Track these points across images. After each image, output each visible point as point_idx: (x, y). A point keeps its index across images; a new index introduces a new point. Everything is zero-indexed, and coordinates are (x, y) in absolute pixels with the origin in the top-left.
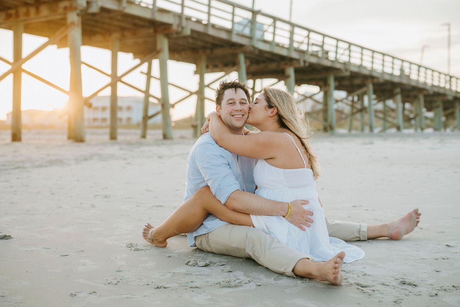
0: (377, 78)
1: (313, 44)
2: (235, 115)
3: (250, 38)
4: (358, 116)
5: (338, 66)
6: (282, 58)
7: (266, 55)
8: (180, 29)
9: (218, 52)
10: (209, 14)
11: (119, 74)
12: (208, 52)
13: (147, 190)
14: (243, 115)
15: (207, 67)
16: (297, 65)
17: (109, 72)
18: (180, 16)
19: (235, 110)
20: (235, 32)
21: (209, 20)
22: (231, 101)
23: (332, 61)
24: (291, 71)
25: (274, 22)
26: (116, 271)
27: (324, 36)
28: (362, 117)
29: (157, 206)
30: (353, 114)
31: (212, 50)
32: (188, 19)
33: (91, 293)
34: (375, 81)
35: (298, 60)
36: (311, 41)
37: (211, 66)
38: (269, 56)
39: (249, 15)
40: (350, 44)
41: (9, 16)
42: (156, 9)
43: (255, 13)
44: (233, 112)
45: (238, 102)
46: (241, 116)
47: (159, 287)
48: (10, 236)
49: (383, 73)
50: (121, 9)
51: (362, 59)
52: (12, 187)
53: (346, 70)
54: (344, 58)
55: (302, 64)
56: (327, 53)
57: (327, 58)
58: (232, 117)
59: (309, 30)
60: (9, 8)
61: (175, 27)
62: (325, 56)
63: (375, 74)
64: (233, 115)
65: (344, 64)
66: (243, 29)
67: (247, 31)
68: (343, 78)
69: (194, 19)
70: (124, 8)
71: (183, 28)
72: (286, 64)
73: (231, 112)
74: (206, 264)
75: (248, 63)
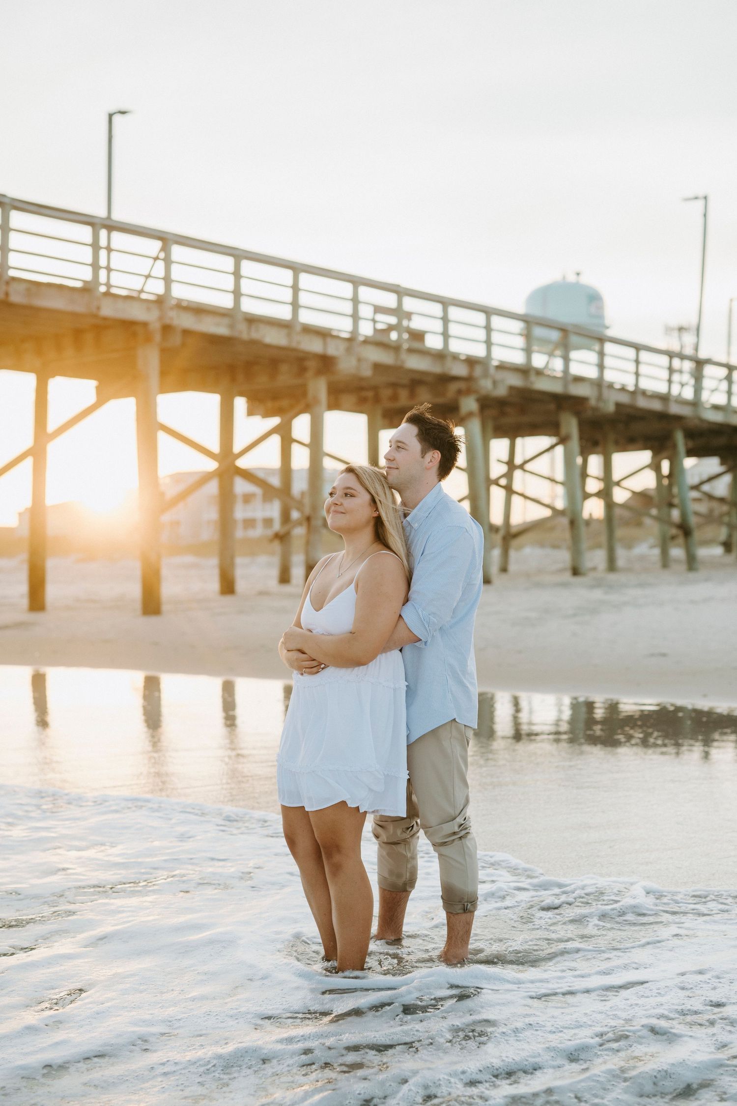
3: (695, 405)
10: (637, 374)
20: (672, 398)
32: (611, 386)
71: (604, 402)
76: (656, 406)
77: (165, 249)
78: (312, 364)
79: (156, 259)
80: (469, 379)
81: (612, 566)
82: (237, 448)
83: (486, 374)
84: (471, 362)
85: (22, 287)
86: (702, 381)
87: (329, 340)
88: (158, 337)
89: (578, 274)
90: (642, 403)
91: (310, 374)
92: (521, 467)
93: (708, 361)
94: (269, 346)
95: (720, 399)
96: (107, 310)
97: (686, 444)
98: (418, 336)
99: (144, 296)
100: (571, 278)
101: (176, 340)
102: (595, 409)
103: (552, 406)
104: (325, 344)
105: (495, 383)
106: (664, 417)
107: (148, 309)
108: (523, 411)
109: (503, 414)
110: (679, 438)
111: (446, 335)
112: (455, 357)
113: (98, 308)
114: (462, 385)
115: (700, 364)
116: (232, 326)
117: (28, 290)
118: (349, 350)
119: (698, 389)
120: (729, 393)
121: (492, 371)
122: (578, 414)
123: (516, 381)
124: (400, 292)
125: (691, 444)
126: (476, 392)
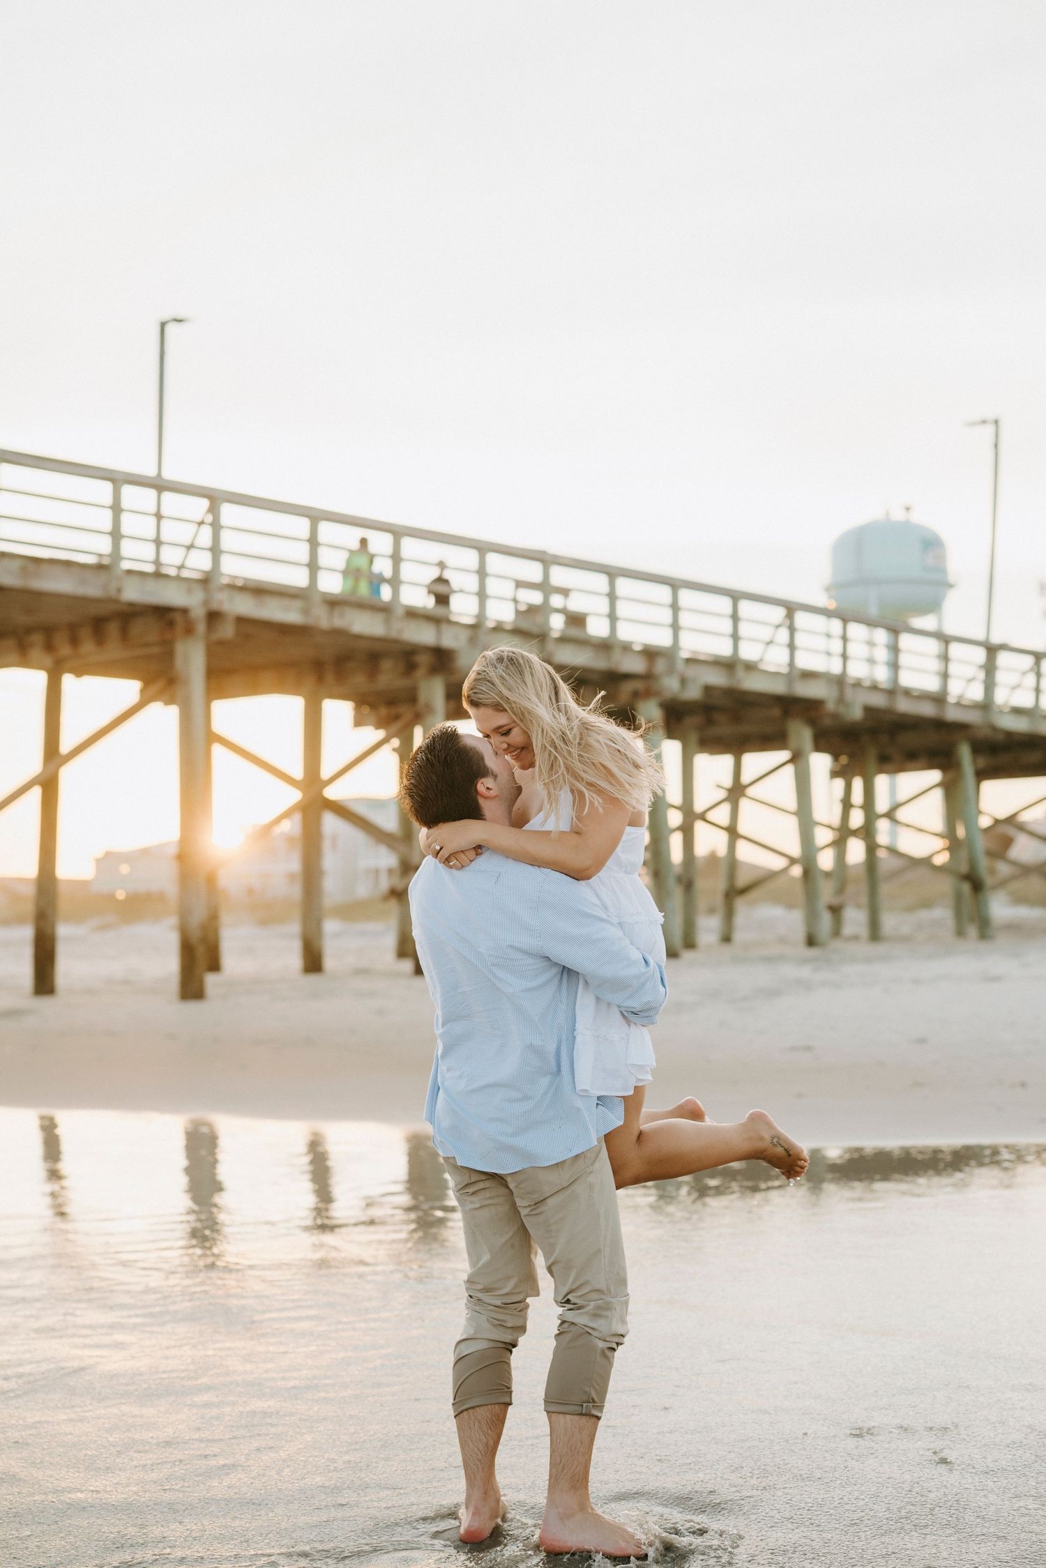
32: (858, 684)
76: (927, 710)
77: (214, 509)
78: (423, 660)
79: (201, 523)
80: (648, 676)
81: (875, 933)
82: (326, 773)
83: (671, 670)
84: (650, 654)
85: (16, 564)
86: (994, 674)
87: (444, 627)
88: (201, 628)
89: (908, 509)
90: (904, 706)
91: (421, 672)
93: (1004, 647)
94: (359, 637)
95: (1025, 699)
96: (132, 593)
97: (974, 761)
98: (576, 620)
99: (185, 574)
100: (898, 515)
101: (227, 631)
102: (835, 716)
103: (776, 712)
104: (439, 633)
105: (683, 682)
106: (940, 725)
107: (189, 591)
108: (736, 718)
109: (710, 722)
110: (965, 753)
111: (613, 617)
112: (626, 648)
113: (119, 590)
114: (638, 685)
115: (992, 650)
116: (306, 611)
117: (23, 569)
118: (473, 641)
119: (989, 685)
120: (1038, 690)
121: (680, 666)
122: (812, 722)
123: (717, 679)
124: (545, 560)
125: (982, 762)
126: (657, 694)
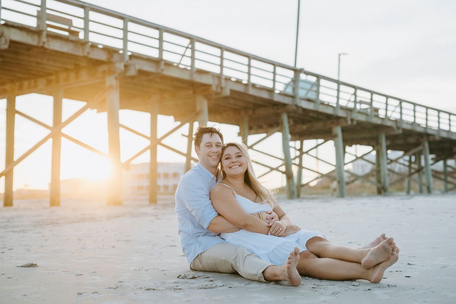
0: (433, 135)
1: (361, 102)
2: (212, 156)
3: (293, 97)
4: (416, 176)
5: (389, 124)
6: (329, 117)
7: (311, 114)
8: (219, 90)
9: (261, 112)
10: (249, 73)
11: (159, 135)
12: (250, 112)
13: (166, 236)
14: (218, 156)
15: (251, 128)
16: (344, 124)
17: (148, 134)
18: (219, 77)
19: (212, 152)
20: (277, 92)
21: (249, 80)
22: (209, 144)
23: (382, 119)
24: (338, 130)
25: (318, 81)
26: (118, 282)
27: (372, 93)
28: (420, 177)
29: (171, 246)
30: (411, 174)
31: (254, 110)
33: (94, 293)
34: (431, 138)
35: (345, 119)
36: (358, 99)
37: (255, 127)
38: (315, 115)
39: (291, 74)
40: (401, 101)
41: (49, 82)
42: (195, 70)
43: (297, 71)
44: (210, 153)
45: (214, 145)
46: (217, 157)
47: (149, 289)
48: (36, 264)
49: (439, 130)
50: (159, 71)
51: (415, 117)
52: (44, 236)
53: (398, 128)
54: (395, 116)
55: (349, 122)
56: (376, 110)
57: (377, 116)
58: (209, 157)
59: (356, 88)
60: (50, 74)
61: (214, 88)
62: (375, 113)
63: (430, 132)
64: (210, 155)
65: (396, 121)
66: (286, 89)
67: (289, 91)
68: (396, 137)
69: (233, 79)
70: (162, 70)
71: (222, 88)
72: (333, 123)
73: (209, 154)
74: (193, 277)
75: (292, 122)
92: (307, 153)
